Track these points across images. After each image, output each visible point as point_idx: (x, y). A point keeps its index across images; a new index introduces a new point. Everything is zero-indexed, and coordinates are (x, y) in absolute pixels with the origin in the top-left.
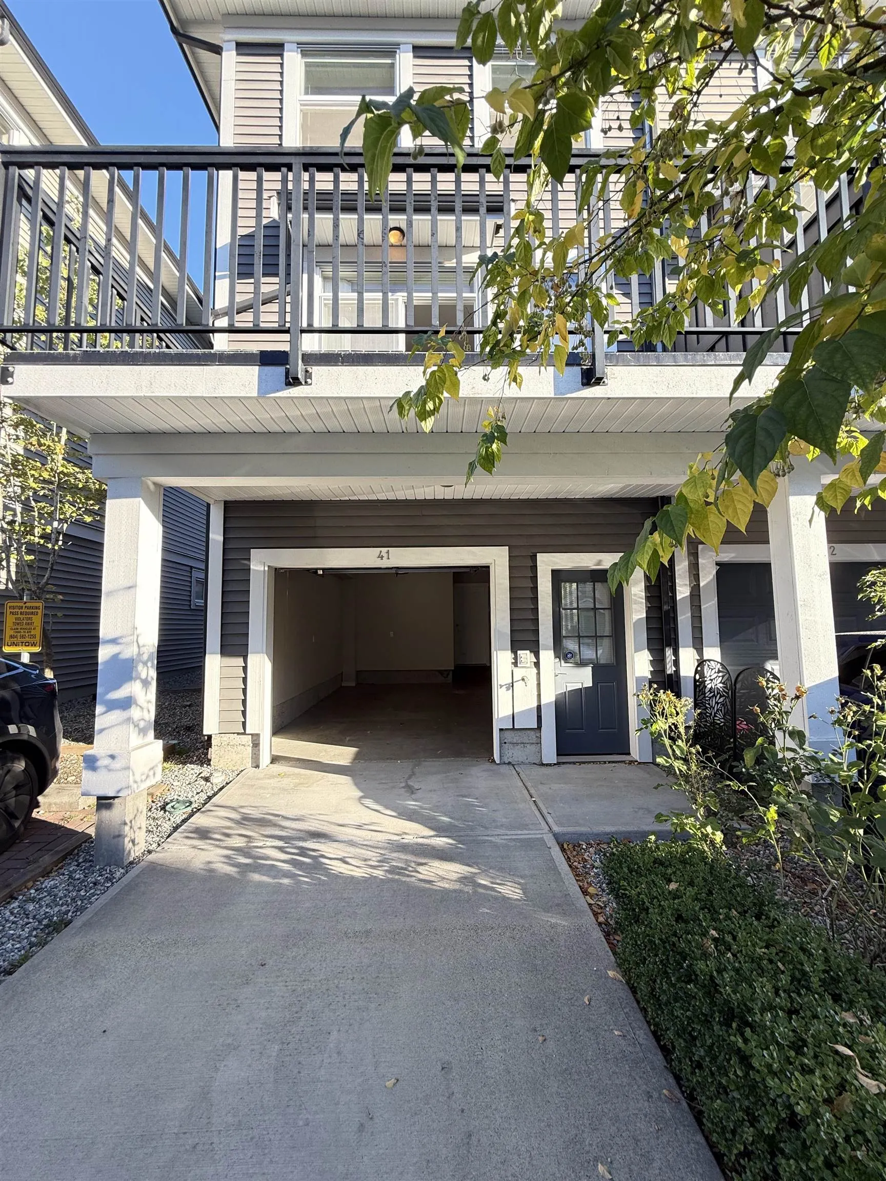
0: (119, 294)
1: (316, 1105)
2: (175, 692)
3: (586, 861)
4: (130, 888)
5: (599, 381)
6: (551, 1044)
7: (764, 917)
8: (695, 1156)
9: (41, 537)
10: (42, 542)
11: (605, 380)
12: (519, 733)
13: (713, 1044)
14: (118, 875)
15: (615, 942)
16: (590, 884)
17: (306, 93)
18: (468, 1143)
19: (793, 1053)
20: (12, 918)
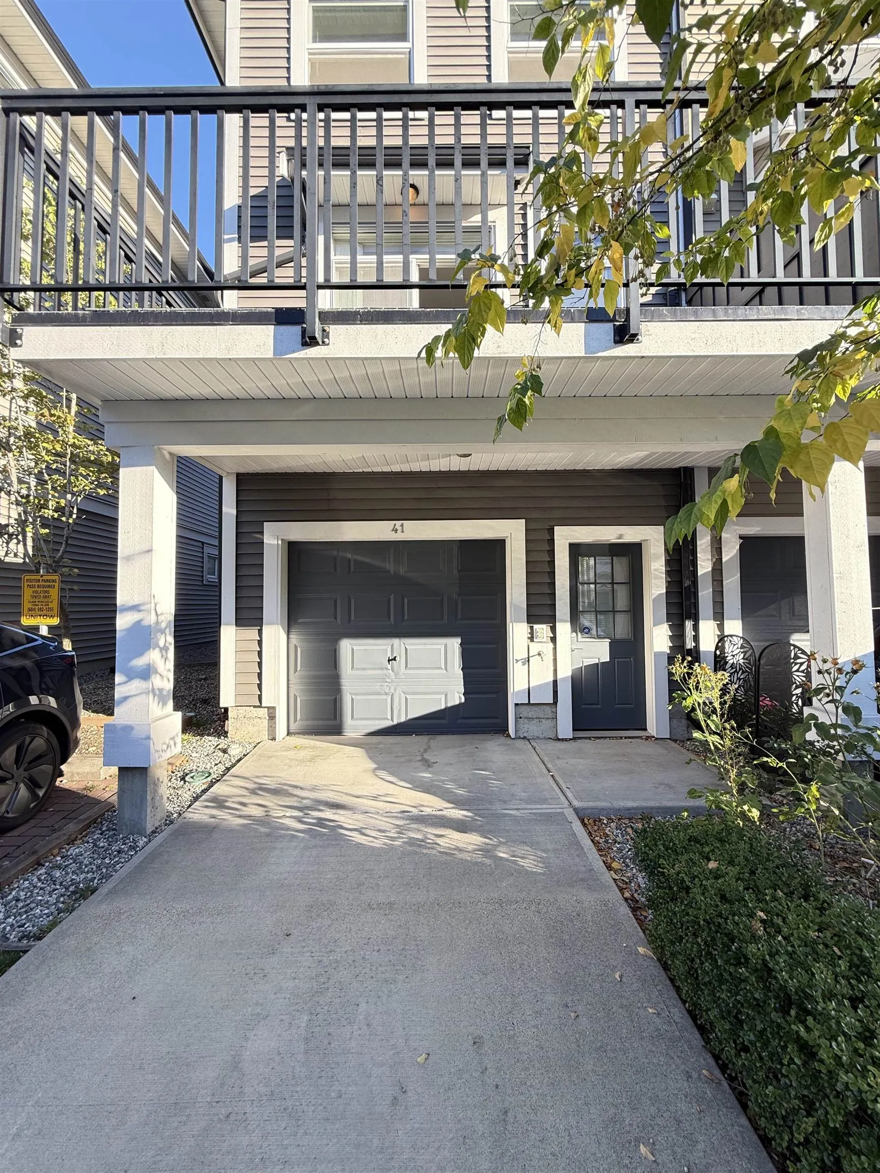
0: (127, 256)
1: (349, 1077)
2: (190, 666)
3: (608, 836)
4: (153, 857)
5: (633, 338)
6: (584, 1021)
7: (812, 899)
8: (740, 1139)
9: (55, 511)
10: (56, 515)
11: (639, 337)
12: (535, 708)
13: (765, 1029)
14: (141, 843)
15: (642, 918)
16: (613, 859)
17: (314, 41)
18: (504, 1120)
19: (861, 1045)
20: (39, 884)
